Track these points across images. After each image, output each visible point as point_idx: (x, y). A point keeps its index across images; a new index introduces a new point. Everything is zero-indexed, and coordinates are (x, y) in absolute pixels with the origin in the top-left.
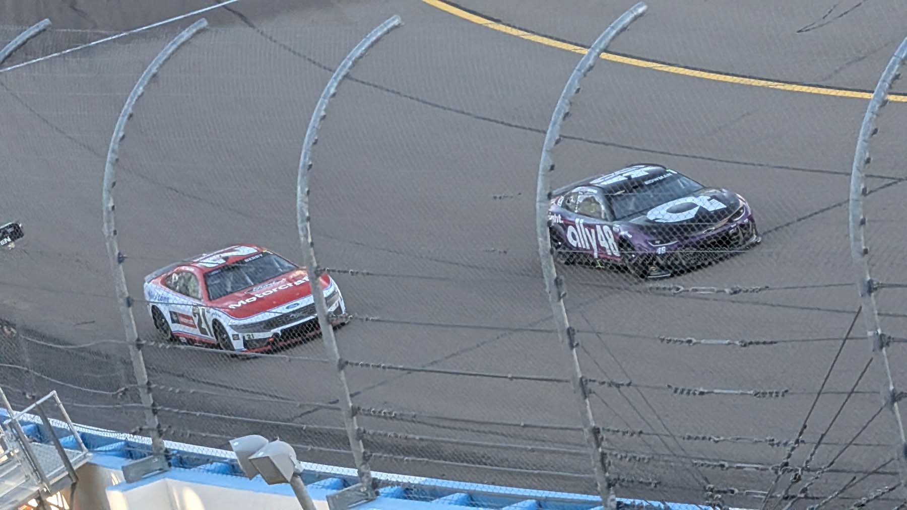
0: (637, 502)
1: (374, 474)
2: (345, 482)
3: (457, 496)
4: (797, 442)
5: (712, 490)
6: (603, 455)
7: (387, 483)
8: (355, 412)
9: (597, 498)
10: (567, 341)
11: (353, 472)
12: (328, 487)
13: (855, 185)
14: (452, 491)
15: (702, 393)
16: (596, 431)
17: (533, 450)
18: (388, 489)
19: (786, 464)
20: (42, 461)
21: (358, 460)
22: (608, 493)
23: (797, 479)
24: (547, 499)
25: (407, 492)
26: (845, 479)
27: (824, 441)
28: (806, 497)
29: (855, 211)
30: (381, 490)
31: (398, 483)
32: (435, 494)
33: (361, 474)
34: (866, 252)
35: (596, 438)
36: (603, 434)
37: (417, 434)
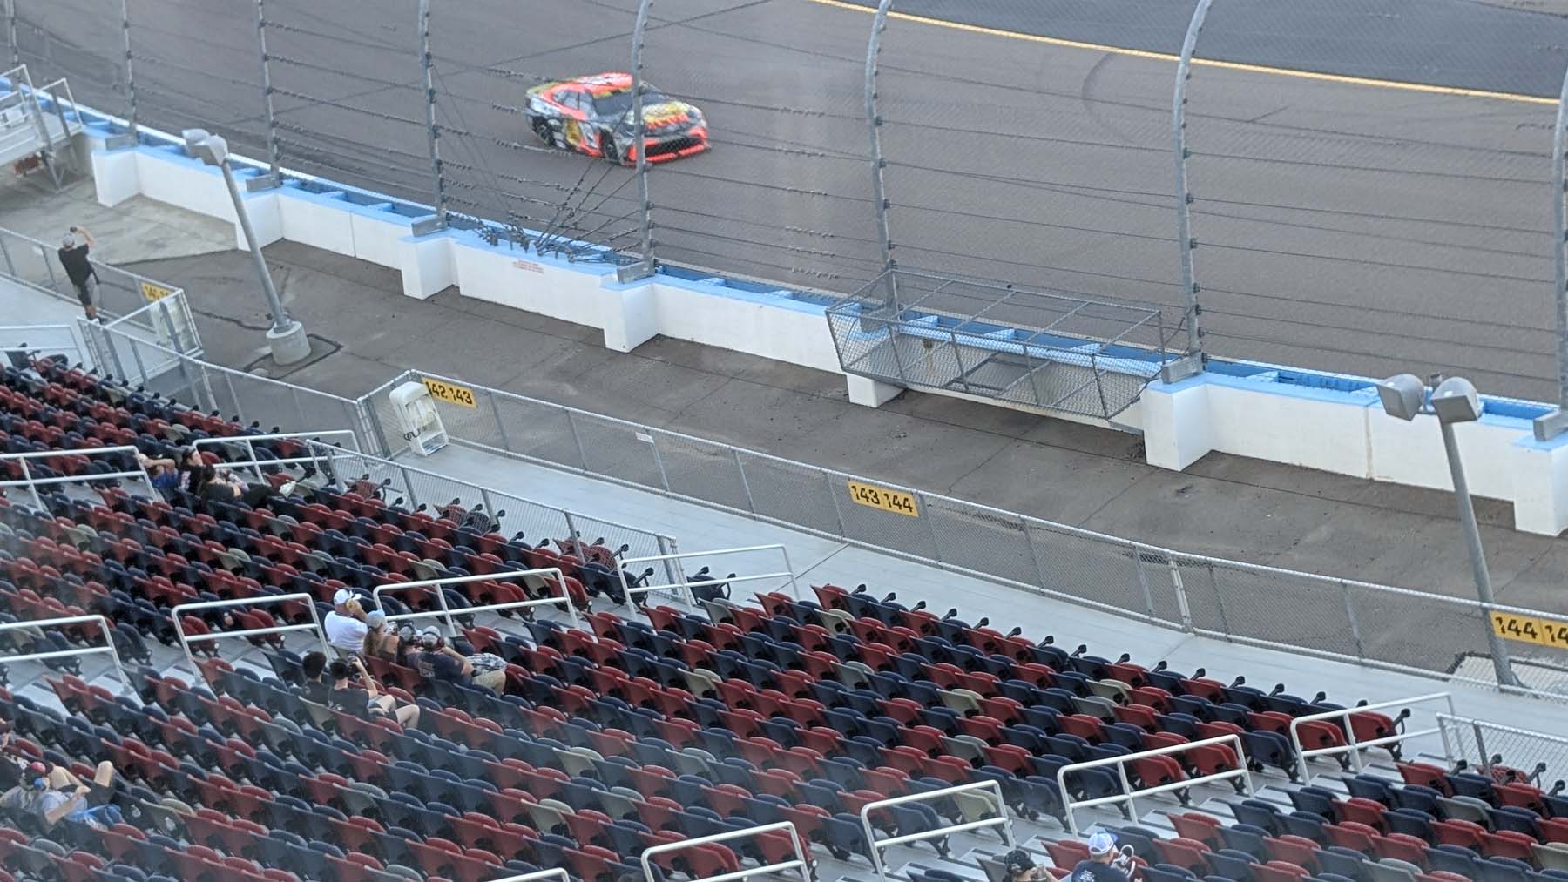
0: (461, 215)
1: (282, 170)
2: (261, 172)
3: (336, 193)
4: (575, 189)
5: (512, 214)
6: (442, 180)
7: (290, 177)
8: (274, 125)
9: (434, 209)
10: (428, 98)
11: (267, 166)
12: (248, 174)
13: (640, 20)
14: (334, 189)
15: (516, 147)
16: (439, 163)
17: (393, 169)
18: (290, 182)
19: (566, 204)
20: (49, 126)
21: (271, 157)
22: (442, 206)
23: (572, 215)
24: (398, 204)
25: (303, 185)
26: (605, 220)
27: (594, 191)
28: (576, 229)
29: (637, 39)
30: (285, 181)
31: (297, 178)
32: (321, 189)
33: (272, 168)
34: (641, 67)
35: (439, 168)
36: (444, 165)
37: (316, 146)
